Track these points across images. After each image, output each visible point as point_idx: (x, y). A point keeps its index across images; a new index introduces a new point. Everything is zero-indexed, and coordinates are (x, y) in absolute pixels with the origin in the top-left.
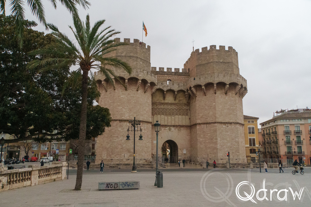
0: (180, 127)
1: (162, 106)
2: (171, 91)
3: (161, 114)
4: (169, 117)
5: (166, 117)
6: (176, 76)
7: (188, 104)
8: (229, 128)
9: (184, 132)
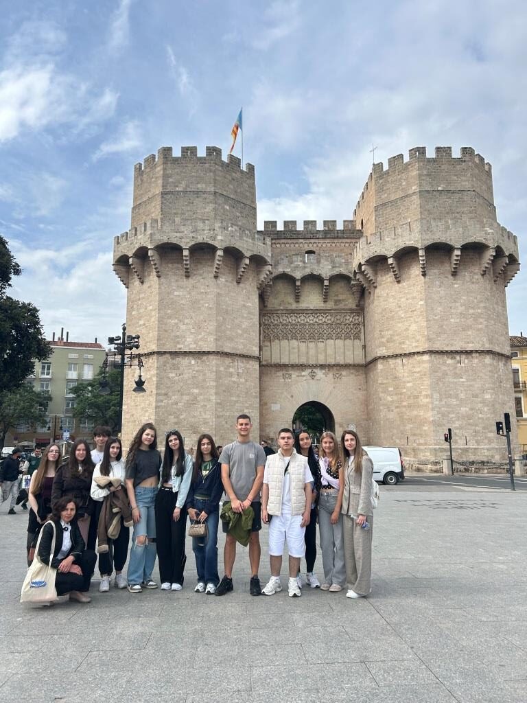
0: (338, 367)
1: (293, 318)
2: (313, 279)
3: (290, 338)
4: (312, 345)
5: (303, 346)
6: (328, 241)
7: (360, 309)
8: (463, 365)
9: (349, 380)
